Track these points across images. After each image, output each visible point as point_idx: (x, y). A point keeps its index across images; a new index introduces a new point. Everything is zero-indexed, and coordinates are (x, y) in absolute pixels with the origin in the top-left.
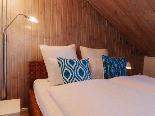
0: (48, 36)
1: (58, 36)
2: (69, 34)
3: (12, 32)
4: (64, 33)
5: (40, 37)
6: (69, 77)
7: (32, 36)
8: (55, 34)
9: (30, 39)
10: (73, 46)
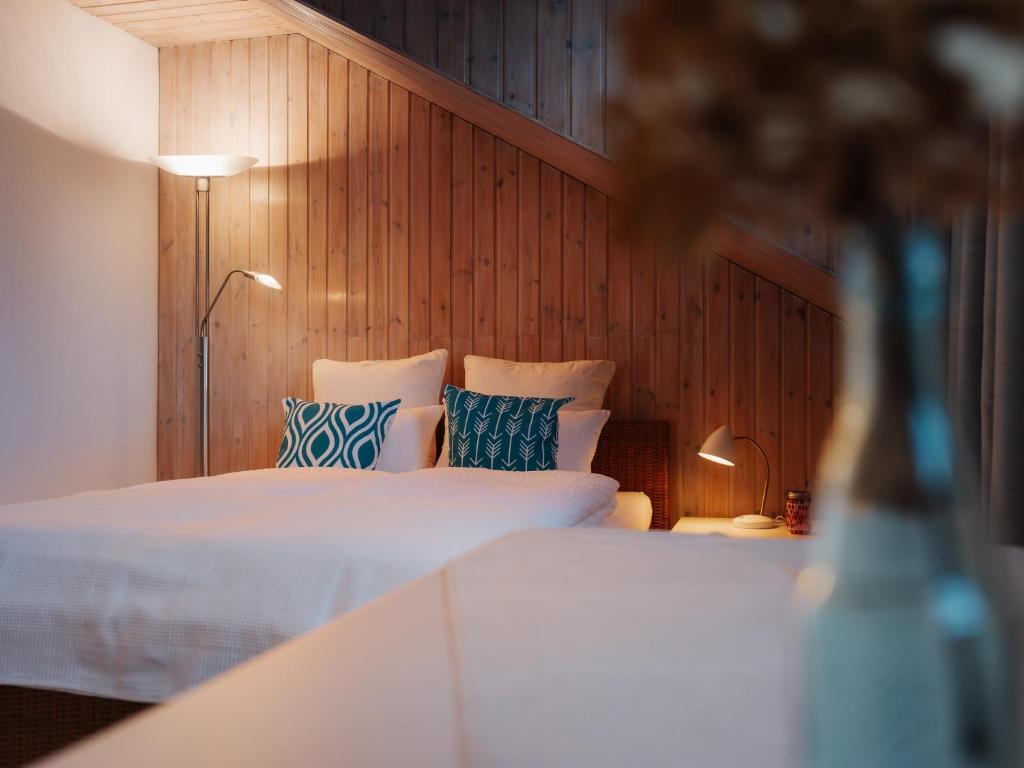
0: (362, 327)
1: (399, 321)
2: (443, 308)
3: (254, 325)
4: (422, 306)
5: (335, 330)
6: (322, 454)
7: (308, 329)
8: (386, 315)
9: (305, 340)
10: (439, 355)
